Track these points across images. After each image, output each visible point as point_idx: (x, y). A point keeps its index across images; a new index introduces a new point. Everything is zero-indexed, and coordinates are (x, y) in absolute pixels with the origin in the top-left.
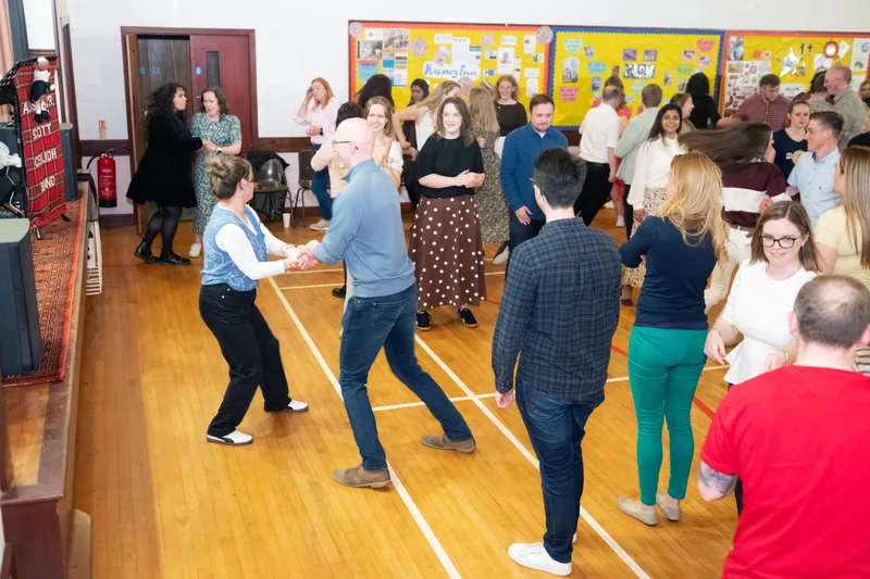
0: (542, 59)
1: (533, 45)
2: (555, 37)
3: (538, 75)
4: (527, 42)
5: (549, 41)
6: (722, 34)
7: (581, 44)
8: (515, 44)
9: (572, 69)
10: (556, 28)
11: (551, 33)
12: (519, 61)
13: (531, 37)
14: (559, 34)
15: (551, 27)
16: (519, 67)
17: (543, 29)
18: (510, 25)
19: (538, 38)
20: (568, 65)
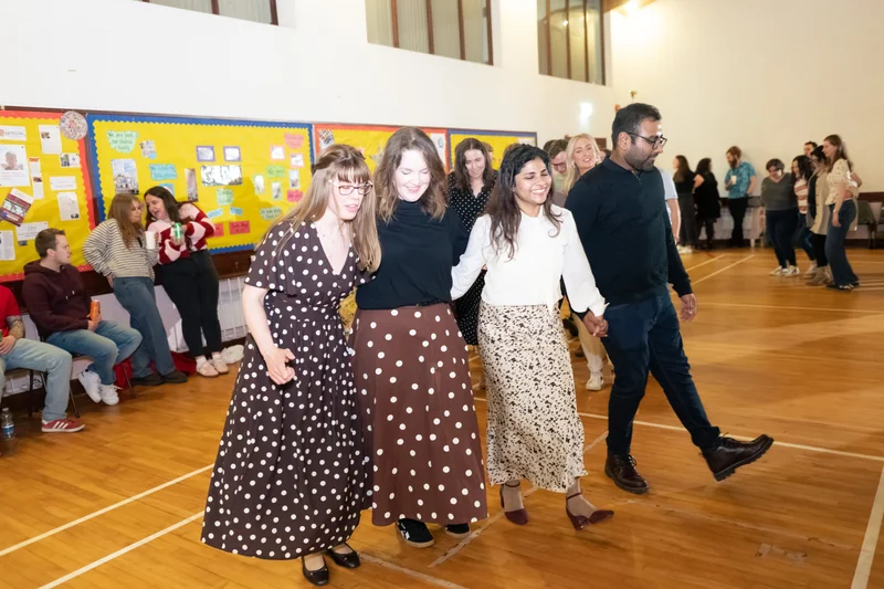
0: (76, 161)
1: (57, 140)
2: (91, 129)
3: (75, 187)
4: (46, 135)
5: (83, 134)
6: (309, 126)
7: (134, 140)
8: (24, 139)
9: (127, 175)
10: (91, 116)
11: (84, 121)
12: (38, 164)
13: (51, 127)
14: (96, 123)
15: (82, 112)
16: (38, 176)
17: (71, 115)
18: (8, 108)
19: (62, 129)
20: (121, 170)
